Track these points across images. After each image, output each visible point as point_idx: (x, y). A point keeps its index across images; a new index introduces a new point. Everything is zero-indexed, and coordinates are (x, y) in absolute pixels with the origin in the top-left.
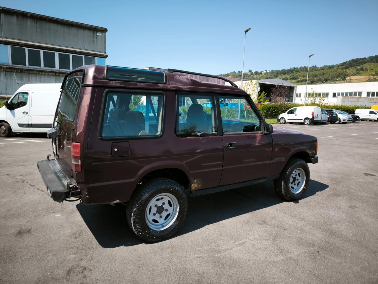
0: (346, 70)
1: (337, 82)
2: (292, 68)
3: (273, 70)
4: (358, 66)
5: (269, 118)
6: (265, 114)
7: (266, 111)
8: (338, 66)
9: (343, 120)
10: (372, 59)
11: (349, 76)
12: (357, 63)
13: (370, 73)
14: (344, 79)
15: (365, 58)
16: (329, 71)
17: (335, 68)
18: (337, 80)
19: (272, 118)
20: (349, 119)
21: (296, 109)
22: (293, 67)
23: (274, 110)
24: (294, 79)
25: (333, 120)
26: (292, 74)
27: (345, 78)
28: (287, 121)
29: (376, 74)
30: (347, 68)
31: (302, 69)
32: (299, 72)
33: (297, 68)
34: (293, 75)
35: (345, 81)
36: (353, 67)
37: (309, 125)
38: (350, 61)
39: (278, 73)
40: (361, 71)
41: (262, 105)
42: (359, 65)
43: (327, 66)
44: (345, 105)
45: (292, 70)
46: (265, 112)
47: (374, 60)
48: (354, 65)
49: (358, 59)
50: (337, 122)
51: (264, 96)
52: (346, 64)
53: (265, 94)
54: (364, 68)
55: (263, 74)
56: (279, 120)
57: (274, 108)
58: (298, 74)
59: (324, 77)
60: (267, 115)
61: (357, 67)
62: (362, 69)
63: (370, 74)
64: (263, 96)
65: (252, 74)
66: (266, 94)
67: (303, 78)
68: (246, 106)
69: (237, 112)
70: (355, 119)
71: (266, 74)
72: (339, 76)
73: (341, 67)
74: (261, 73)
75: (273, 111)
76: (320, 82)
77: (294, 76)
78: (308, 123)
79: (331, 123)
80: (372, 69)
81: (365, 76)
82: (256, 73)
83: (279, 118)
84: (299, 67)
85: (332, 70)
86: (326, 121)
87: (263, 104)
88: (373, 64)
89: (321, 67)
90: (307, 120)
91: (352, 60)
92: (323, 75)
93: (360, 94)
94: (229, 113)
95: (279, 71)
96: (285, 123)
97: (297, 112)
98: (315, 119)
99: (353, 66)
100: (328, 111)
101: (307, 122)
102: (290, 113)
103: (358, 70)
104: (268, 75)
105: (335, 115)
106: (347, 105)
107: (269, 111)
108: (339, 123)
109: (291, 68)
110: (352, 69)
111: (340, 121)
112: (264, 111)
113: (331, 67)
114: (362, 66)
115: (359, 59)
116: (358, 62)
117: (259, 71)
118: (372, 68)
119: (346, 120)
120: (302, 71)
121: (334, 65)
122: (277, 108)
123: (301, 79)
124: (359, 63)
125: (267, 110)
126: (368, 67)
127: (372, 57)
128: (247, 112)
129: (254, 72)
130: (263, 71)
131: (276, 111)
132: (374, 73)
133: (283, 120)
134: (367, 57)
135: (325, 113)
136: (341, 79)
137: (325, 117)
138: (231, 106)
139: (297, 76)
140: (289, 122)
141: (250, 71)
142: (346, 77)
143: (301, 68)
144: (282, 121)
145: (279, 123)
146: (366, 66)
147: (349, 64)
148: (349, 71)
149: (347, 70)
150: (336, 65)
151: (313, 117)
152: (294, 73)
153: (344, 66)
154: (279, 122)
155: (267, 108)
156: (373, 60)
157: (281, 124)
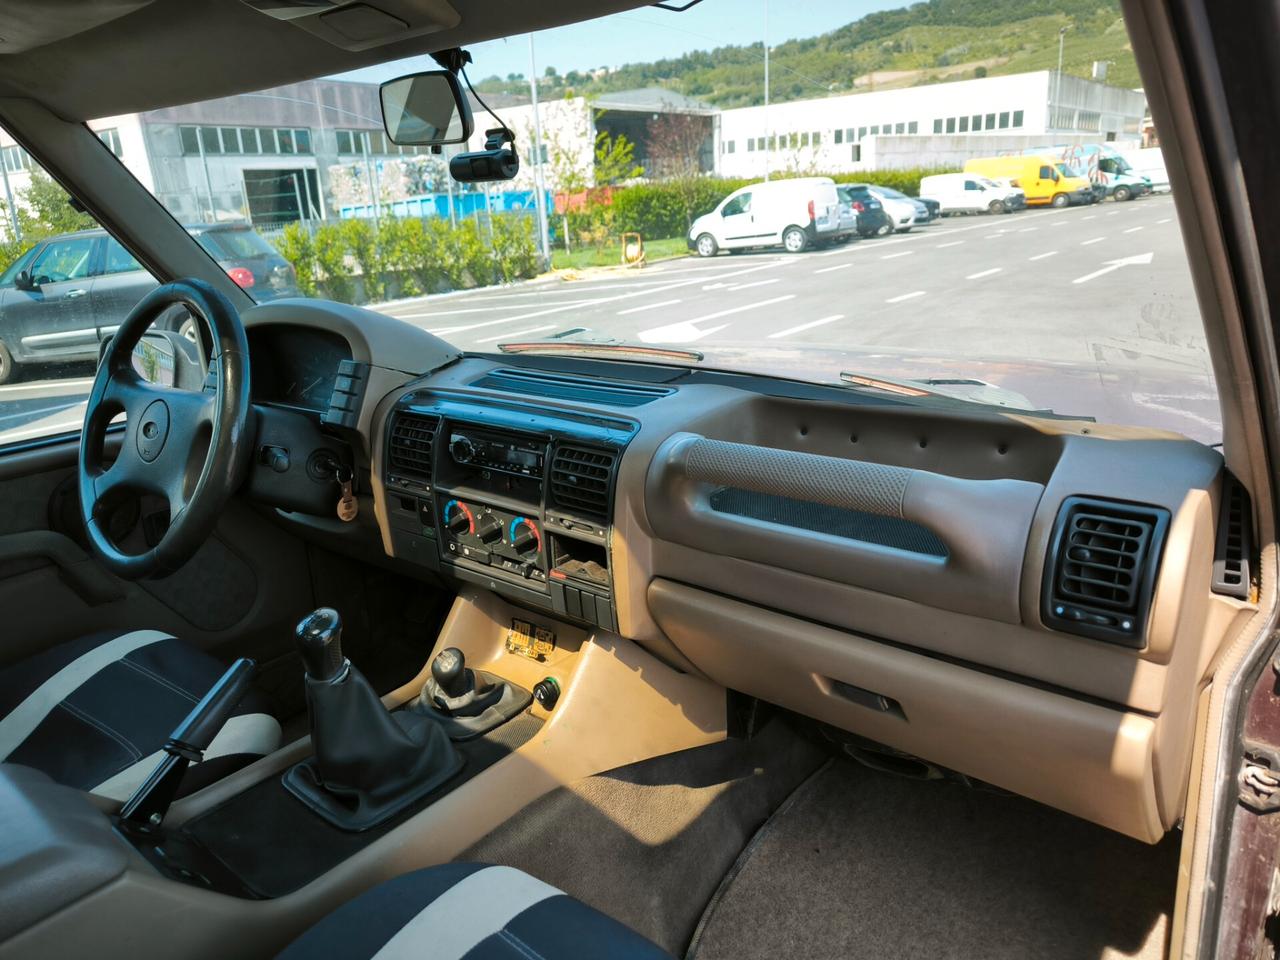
0: (851, 51)
1: (831, 94)
2: (688, 54)
3: (627, 66)
4: (885, 38)
5: (652, 239)
6: (636, 224)
7: (637, 212)
8: (828, 40)
9: (903, 221)
10: (923, 11)
11: (864, 72)
12: (883, 28)
13: (920, 58)
14: (850, 86)
15: (903, 11)
16: (802, 57)
17: (821, 48)
18: (831, 87)
19: (661, 237)
20: (919, 216)
21: (747, 196)
22: (692, 50)
23: (665, 208)
24: (701, 93)
25: (871, 225)
26: (689, 76)
27: (851, 80)
28: (723, 244)
29: (937, 63)
30: (855, 45)
31: (720, 57)
32: (713, 68)
33: (705, 54)
34: (695, 80)
35: (854, 90)
36: (871, 43)
37: (803, 250)
38: (861, 22)
39: (645, 76)
40: (895, 54)
41: (620, 192)
42: (889, 34)
43: (795, 41)
44: (887, 167)
45: (690, 62)
46: (633, 218)
47: (930, 16)
48: (873, 34)
49: (882, 13)
50: (883, 231)
51: (626, 155)
52: (849, 31)
53: (630, 147)
54: (903, 44)
55: (596, 79)
56: (694, 246)
57: (665, 197)
58: (711, 74)
59: (789, 80)
60: (643, 229)
61: (882, 42)
62: (897, 48)
63: (922, 62)
64: (620, 152)
65: (558, 81)
66: (632, 144)
67: (727, 89)
68: (567, 198)
69: (534, 227)
70: (932, 212)
71: (607, 79)
72: (833, 77)
73: (836, 43)
74: (589, 78)
75: (663, 211)
76: (780, 98)
77: (700, 81)
78: (799, 244)
79: (866, 236)
80: (925, 47)
81: (908, 70)
82: (573, 78)
83: (693, 236)
84: (710, 51)
85: (811, 54)
86: (851, 231)
87: (623, 188)
88: (925, 27)
89: (779, 48)
90: (792, 235)
91: (868, 17)
92: (787, 72)
93: (913, 127)
94: (502, 232)
95: (649, 66)
96: (716, 252)
97: (753, 207)
98: (820, 228)
99: (872, 39)
100: (854, 193)
101: (795, 241)
102: (729, 212)
103: (886, 50)
104: (614, 82)
105: (878, 206)
106: (893, 167)
107: (648, 212)
108: (889, 233)
109: (685, 55)
110: (869, 48)
111: (892, 227)
112: (630, 215)
113: (807, 46)
114: (898, 35)
115: (887, 13)
116: (884, 25)
117: (582, 72)
118: (924, 44)
119: (908, 220)
120: (720, 62)
121: (815, 38)
122: (674, 197)
123: (723, 93)
124: (888, 28)
125: (642, 210)
126: (914, 41)
127: (923, 4)
128: (571, 221)
129: (564, 76)
130: (593, 71)
131: (673, 208)
132: (931, 60)
133: (709, 241)
134: (908, 7)
135: (846, 202)
136: (842, 86)
137: (849, 216)
138: (505, 202)
139: (709, 80)
140: (730, 250)
141: (551, 72)
142: (853, 76)
143: (717, 51)
144: (705, 247)
145: (692, 256)
146: (908, 35)
147: (859, 32)
148: (863, 55)
149: (856, 52)
150: (822, 37)
151: (813, 221)
152: (698, 71)
153: (846, 41)
154: (691, 252)
155: (641, 200)
156: (926, 16)
157: (702, 256)
